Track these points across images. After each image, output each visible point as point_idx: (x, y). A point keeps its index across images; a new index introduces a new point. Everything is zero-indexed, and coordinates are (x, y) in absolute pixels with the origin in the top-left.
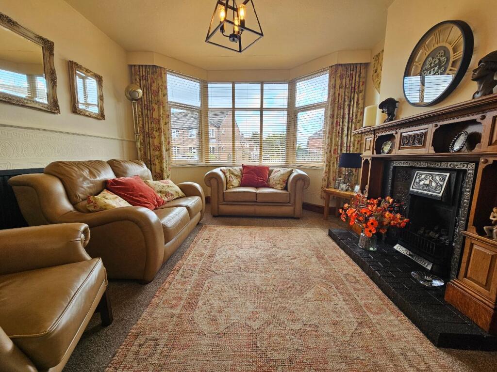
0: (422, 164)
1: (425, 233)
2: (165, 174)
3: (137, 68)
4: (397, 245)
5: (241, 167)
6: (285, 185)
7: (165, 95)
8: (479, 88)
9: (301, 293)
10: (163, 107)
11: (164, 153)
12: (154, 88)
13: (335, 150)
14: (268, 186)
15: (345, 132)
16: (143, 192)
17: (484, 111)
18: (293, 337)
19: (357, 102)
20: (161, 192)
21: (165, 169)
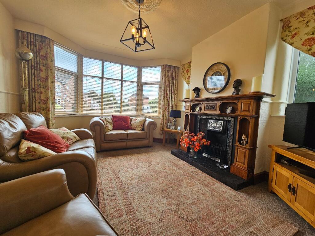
0: (213, 117)
1: (213, 147)
2: (51, 123)
3: (26, 34)
4: (204, 154)
5: (112, 117)
6: (142, 127)
7: (53, 61)
8: (235, 91)
9: (181, 185)
10: (51, 70)
11: (50, 106)
12: (42, 53)
13: (166, 108)
14: (131, 129)
15: (170, 99)
16: (57, 140)
17: (238, 100)
18: (193, 206)
19: (175, 84)
20: (63, 138)
21: (51, 118)
